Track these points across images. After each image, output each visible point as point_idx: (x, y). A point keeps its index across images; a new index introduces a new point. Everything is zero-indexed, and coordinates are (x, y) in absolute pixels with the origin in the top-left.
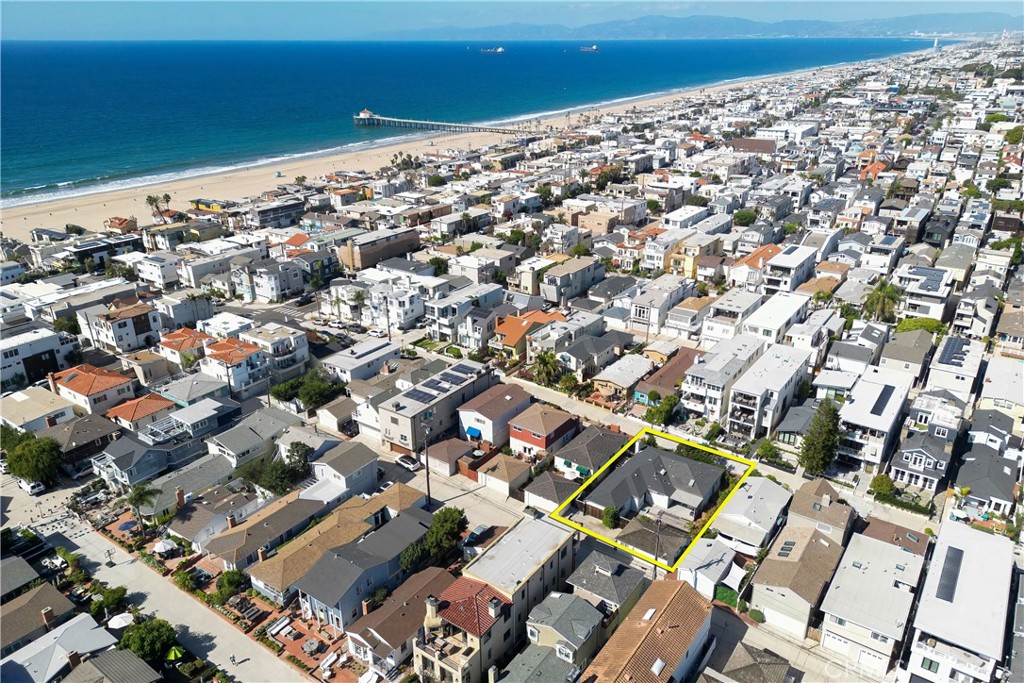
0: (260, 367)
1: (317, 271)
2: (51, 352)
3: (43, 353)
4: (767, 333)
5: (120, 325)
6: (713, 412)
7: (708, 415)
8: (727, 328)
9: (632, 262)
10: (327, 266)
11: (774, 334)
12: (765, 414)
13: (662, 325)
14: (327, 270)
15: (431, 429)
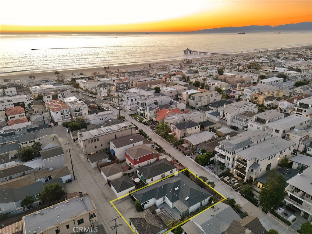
0: (65, 115)
2: (23, 103)
3: (21, 102)
4: (277, 131)
5: (47, 97)
6: (229, 164)
7: (226, 165)
8: (259, 126)
9: (238, 96)
10: (126, 87)
11: (281, 132)
12: (252, 170)
13: (232, 122)
14: (125, 89)
15: (96, 147)
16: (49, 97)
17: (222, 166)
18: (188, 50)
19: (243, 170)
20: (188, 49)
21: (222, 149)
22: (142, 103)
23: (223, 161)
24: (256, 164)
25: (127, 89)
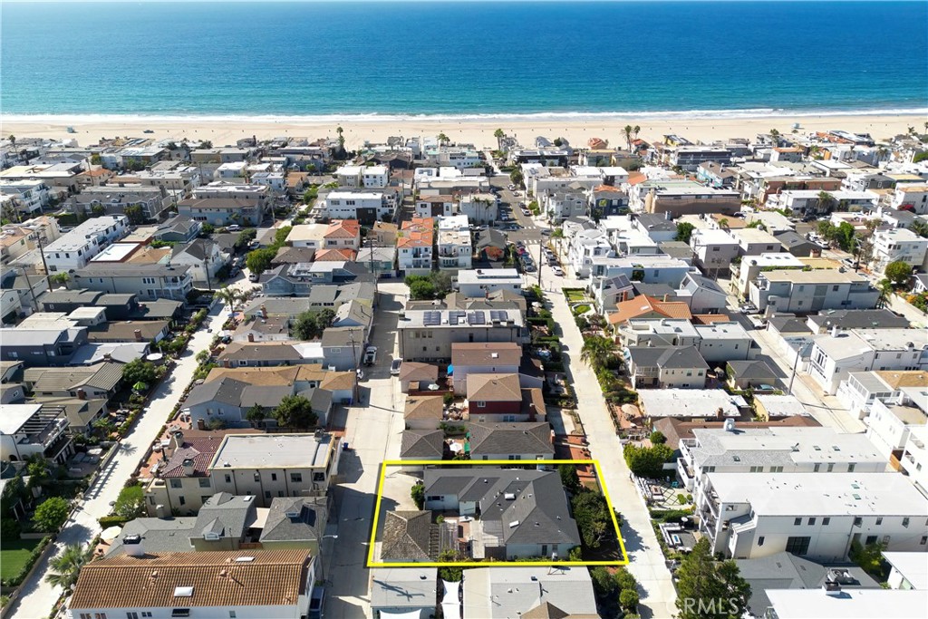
0: (421, 258)
1: (601, 208)
2: (374, 210)
3: (370, 209)
5: (422, 206)
10: (615, 207)
14: (614, 210)
15: (425, 349)
16: (425, 206)
22: (599, 266)
25: (617, 211)
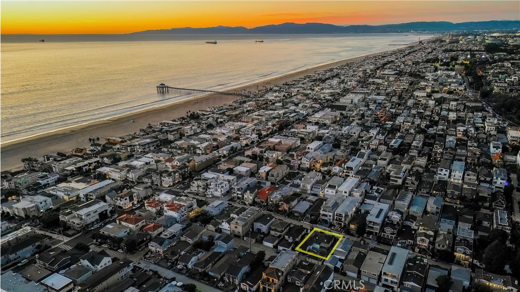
0: (184, 212)
4: (346, 192)
6: (330, 220)
7: (328, 221)
8: (333, 191)
9: (298, 165)
11: (348, 193)
12: (346, 219)
13: (311, 190)
17: (326, 221)
18: (163, 86)
19: (340, 220)
20: (162, 84)
21: (323, 210)
23: (326, 218)
24: (346, 216)
